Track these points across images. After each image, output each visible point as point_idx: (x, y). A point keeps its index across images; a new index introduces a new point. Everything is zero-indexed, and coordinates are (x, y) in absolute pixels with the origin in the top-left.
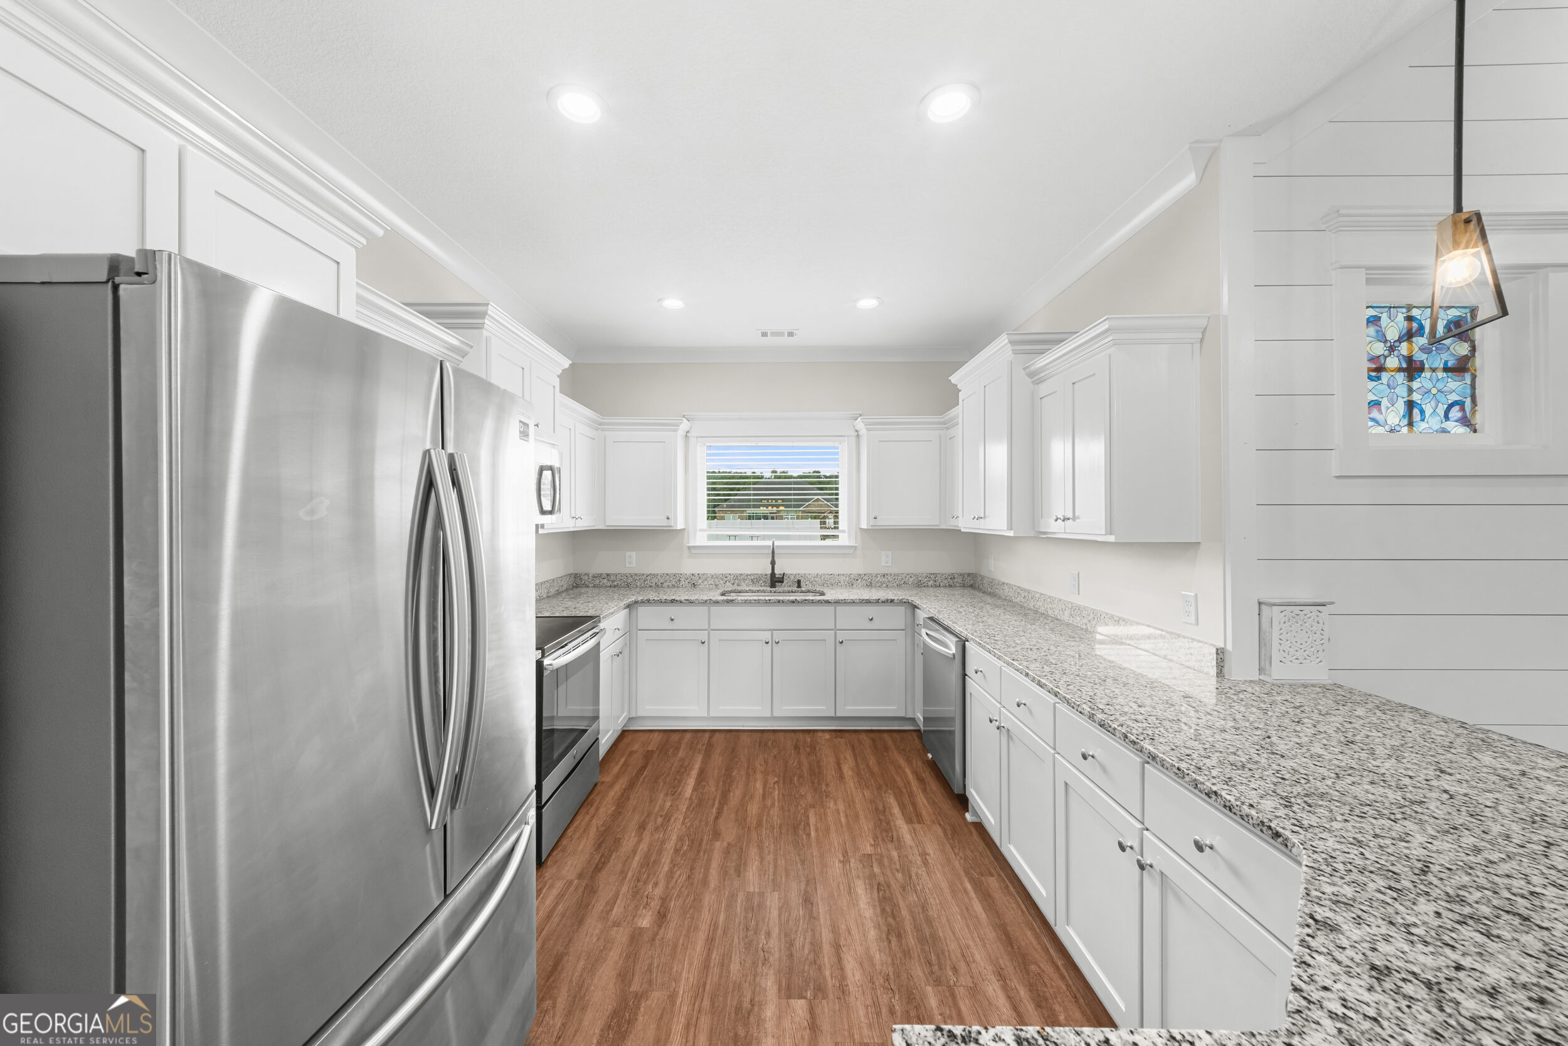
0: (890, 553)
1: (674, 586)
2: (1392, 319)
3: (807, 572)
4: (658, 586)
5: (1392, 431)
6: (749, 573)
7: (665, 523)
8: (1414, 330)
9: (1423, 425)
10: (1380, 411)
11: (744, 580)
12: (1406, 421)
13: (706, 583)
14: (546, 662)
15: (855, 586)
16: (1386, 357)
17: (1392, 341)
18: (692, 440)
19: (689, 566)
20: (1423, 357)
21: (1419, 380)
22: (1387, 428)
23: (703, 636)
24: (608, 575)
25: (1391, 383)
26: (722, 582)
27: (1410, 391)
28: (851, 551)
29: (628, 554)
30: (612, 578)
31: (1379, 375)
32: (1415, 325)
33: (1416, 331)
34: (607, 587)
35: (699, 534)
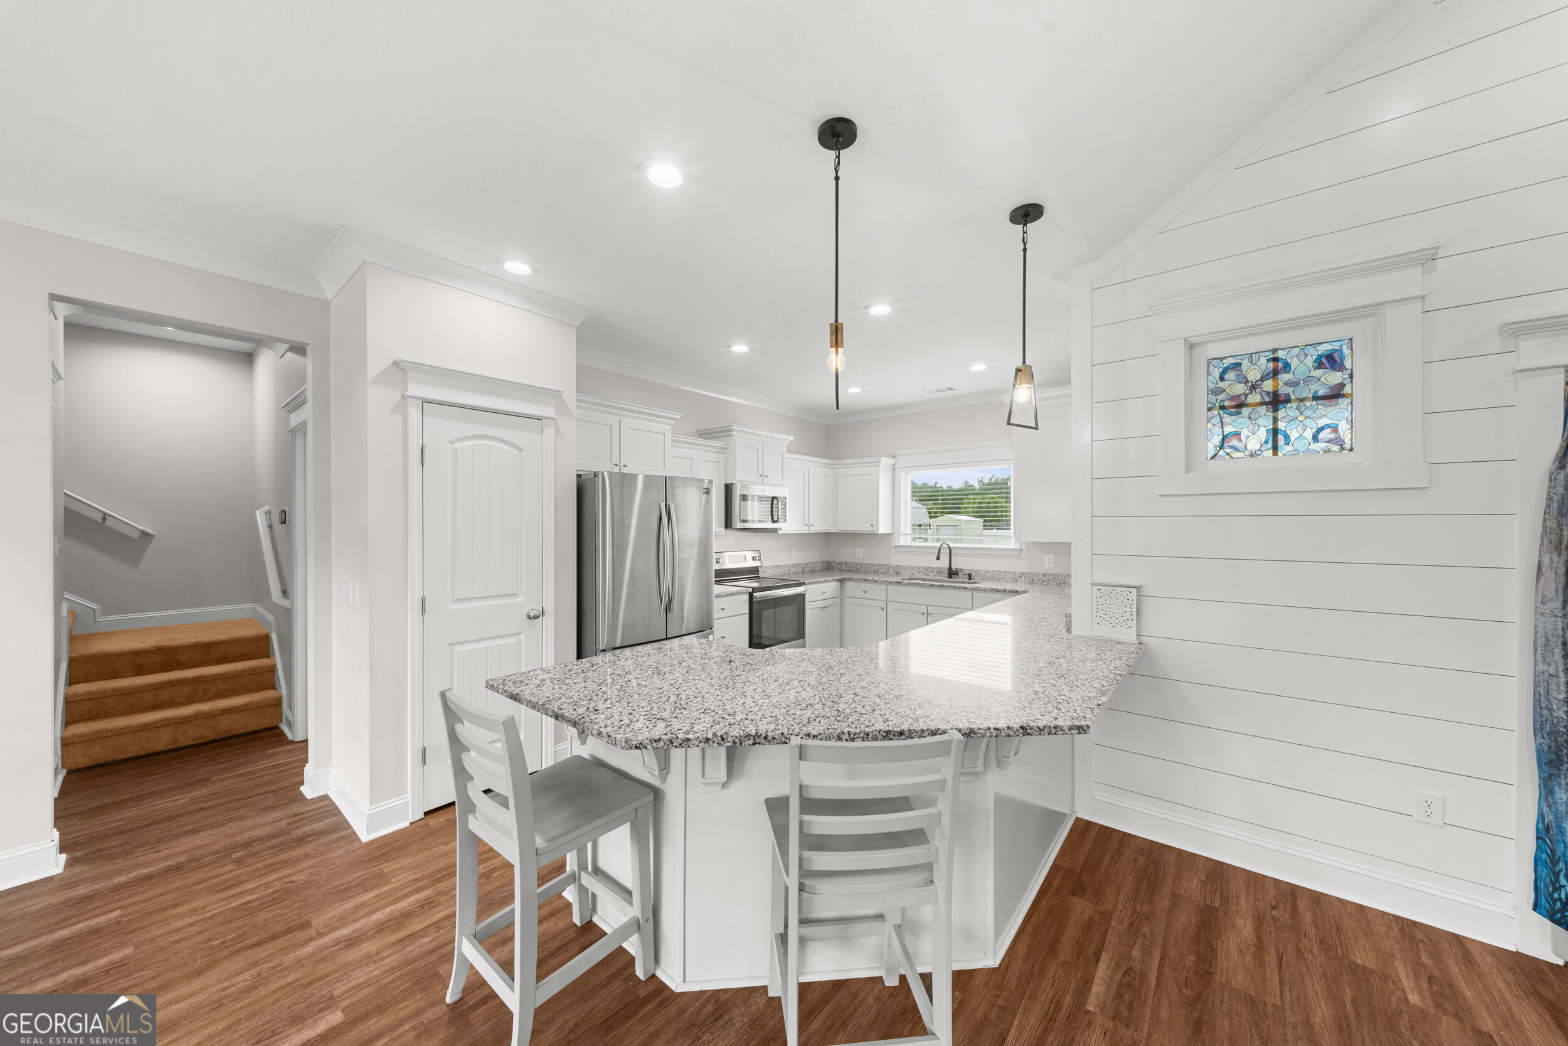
0: (1052, 556)
1: (885, 573)
2: (1254, 363)
3: (979, 568)
4: (875, 573)
5: (1252, 455)
6: (936, 566)
7: (871, 529)
8: (1279, 368)
9: (1288, 448)
10: (1240, 440)
11: (932, 571)
12: (1270, 444)
13: (905, 572)
14: (755, 594)
15: (1018, 582)
16: (1246, 395)
17: (1254, 381)
18: (898, 471)
19: (895, 560)
20: (1289, 390)
21: (1284, 410)
22: (1247, 453)
23: (883, 605)
24: (846, 563)
25: (1253, 416)
26: (916, 572)
27: (1275, 420)
28: (1017, 553)
29: (858, 549)
30: (848, 565)
31: (1239, 410)
32: (1280, 365)
33: (1281, 369)
34: (845, 571)
35: (902, 538)
